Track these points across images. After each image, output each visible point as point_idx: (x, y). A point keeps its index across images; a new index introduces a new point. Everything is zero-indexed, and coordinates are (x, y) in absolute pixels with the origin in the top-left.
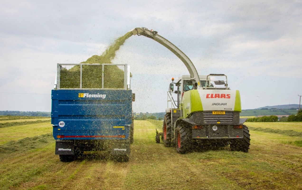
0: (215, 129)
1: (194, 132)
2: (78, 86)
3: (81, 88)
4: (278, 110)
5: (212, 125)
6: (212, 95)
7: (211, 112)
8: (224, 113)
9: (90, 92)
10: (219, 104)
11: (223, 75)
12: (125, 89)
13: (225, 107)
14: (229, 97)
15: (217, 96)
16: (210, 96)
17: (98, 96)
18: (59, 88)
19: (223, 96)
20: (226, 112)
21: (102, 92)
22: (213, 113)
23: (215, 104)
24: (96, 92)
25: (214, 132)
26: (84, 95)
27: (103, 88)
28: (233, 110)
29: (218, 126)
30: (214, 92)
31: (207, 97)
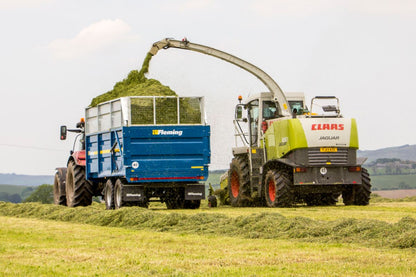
0: (323, 171)
1: (296, 176)
2: (151, 121)
3: (155, 125)
4: (407, 168)
5: (319, 167)
6: (319, 125)
7: (318, 149)
8: (336, 150)
9: (166, 129)
10: (329, 138)
11: (334, 97)
12: (203, 124)
13: (337, 141)
14: (342, 129)
15: (326, 127)
16: (316, 127)
17: (174, 133)
18: (130, 125)
19: (334, 127)
20: (339, 148)
21: (177, 128)
22: (321, 151)
23: (323, 138)
24: (171, 129)
25: (323, 176)
26: (158, 132)
27: (179, 124)
28: (348, 146)
29: (328, 167)
30: (322, 122)
31: (313, 128)
